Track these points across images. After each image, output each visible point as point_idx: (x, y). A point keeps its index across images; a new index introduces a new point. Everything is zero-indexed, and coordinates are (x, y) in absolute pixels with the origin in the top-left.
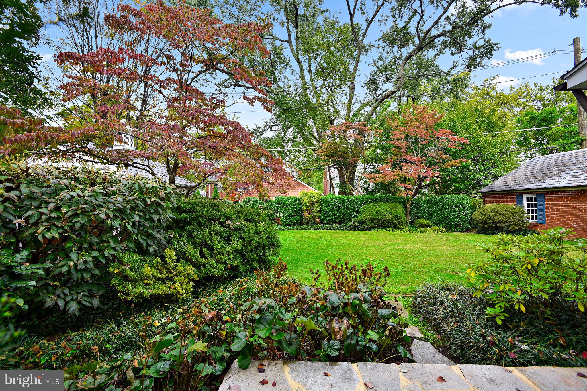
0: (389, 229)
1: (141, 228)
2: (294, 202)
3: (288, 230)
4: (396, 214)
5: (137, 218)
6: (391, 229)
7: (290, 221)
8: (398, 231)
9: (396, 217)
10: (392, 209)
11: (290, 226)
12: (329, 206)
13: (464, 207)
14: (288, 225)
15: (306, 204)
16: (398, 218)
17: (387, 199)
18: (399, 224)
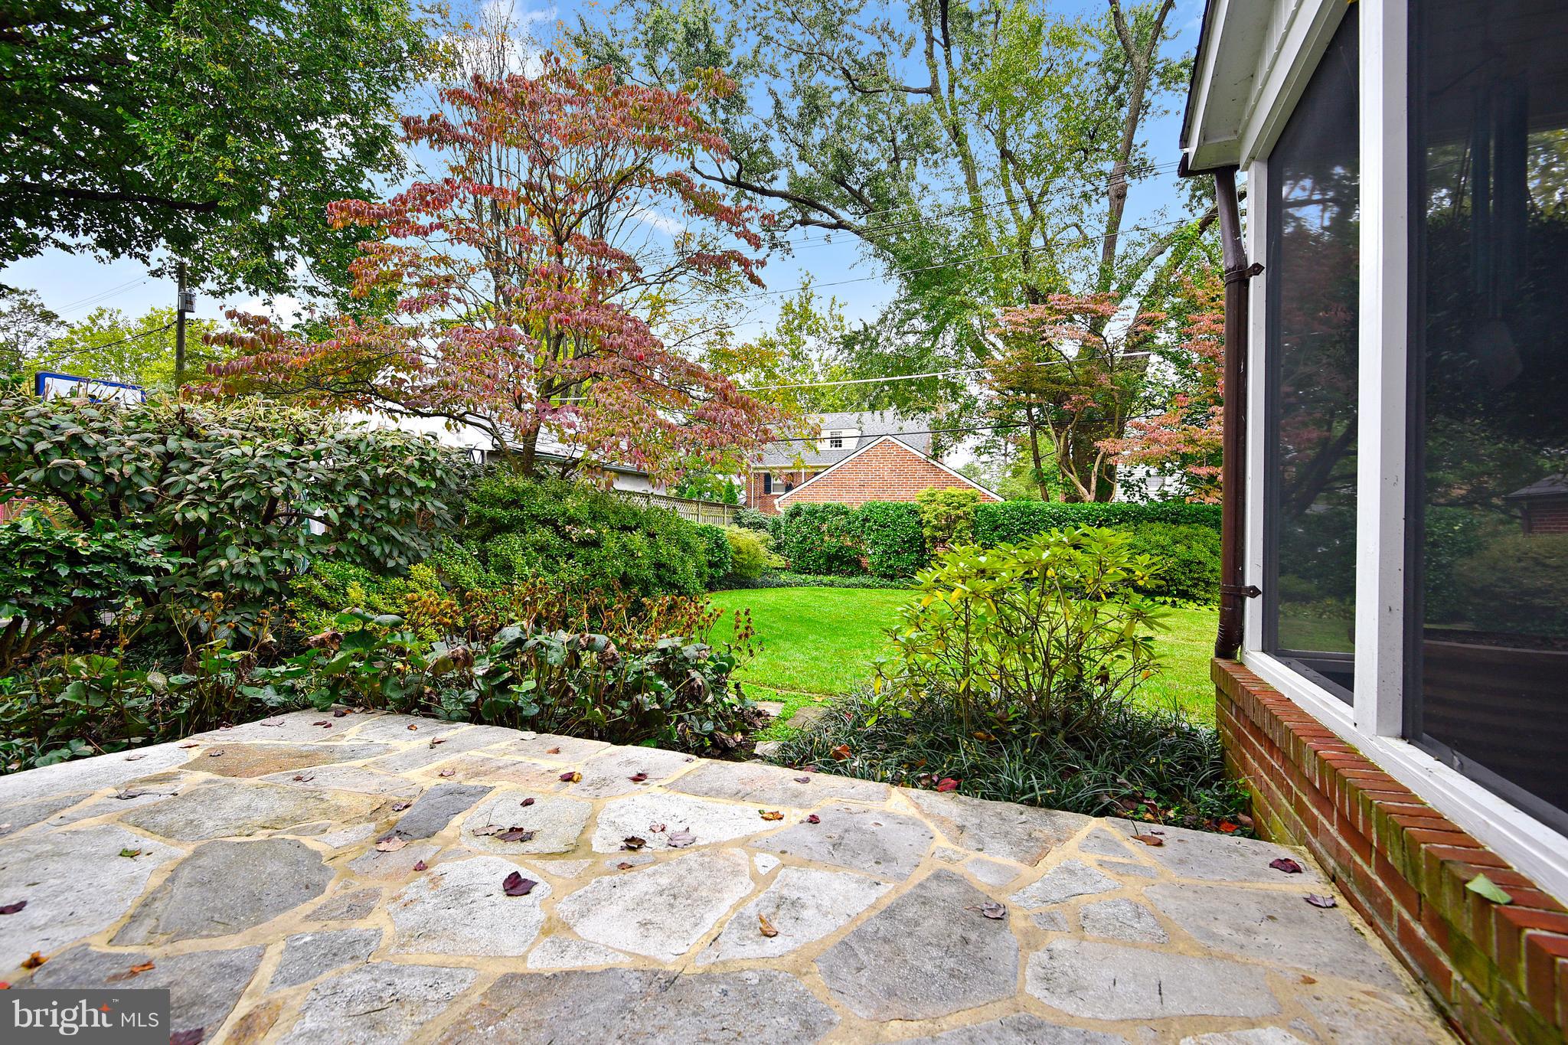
0: (1162, 599)
1: (368, 521)
2: (901, 516)
3: (882, 587)
4: (1186, 556)
5: (353, 501)
6: (1169, 600)
7: (891, 566)
8: (1192, 605)
9: (1187, 564)
10: (1176, 542)
11: (892, 578)
12: (996, 528)
13: (1435, 544)
14: (885, 576)
15: (929, 522)
16: (1194, 567)
17: (1178, 514)
18: (1195, 585)
